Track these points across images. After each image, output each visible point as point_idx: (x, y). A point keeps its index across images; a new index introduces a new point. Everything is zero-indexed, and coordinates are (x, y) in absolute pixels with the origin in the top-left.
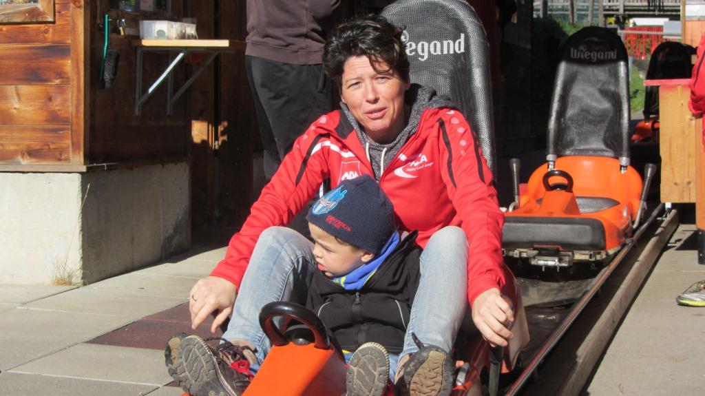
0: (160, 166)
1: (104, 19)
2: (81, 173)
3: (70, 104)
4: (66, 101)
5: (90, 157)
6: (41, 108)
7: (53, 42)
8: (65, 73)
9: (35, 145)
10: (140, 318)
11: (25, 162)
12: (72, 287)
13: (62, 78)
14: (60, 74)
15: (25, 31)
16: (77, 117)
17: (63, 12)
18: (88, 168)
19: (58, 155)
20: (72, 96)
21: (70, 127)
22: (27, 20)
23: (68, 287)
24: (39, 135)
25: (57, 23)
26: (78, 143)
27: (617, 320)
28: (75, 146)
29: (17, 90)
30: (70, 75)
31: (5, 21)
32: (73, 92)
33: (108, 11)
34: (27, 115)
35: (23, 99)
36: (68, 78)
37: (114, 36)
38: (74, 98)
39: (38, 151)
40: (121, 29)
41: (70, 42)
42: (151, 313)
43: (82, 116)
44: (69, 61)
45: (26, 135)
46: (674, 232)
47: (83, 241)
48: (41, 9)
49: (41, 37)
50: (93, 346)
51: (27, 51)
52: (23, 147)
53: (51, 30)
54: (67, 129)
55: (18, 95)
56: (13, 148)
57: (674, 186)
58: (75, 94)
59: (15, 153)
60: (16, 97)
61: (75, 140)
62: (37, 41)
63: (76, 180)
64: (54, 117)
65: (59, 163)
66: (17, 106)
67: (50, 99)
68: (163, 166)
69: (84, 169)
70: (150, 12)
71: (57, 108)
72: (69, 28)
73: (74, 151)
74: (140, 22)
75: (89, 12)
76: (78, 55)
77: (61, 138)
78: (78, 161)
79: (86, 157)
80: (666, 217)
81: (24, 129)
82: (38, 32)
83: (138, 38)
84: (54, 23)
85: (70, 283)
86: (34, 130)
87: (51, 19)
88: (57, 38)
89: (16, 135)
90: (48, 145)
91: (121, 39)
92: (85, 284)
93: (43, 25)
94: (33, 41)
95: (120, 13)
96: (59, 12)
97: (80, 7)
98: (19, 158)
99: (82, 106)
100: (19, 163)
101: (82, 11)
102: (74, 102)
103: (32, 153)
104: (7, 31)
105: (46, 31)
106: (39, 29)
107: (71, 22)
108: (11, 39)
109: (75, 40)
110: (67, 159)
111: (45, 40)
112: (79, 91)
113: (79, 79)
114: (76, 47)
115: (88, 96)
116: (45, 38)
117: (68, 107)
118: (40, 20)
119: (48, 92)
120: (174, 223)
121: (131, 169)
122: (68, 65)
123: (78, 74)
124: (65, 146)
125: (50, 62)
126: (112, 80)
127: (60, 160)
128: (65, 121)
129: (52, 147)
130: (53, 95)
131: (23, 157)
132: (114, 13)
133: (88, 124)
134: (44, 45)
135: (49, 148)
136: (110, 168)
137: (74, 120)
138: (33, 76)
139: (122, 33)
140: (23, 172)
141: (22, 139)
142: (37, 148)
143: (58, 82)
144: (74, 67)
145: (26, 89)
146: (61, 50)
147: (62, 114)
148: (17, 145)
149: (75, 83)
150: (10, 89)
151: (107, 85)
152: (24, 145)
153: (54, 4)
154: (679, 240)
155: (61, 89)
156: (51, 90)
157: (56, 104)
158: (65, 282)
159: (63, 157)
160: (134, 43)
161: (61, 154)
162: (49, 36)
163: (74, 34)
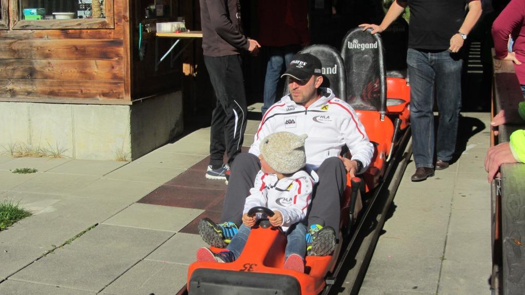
1: (139, 25)
2: (130, 105)
3: (123, 70)
4: (121, 68)
6: (108, 72)
7: (114, 38)
8: (120, 54)
9: (106, 91)
11: (101, 99)
12: (127, 163)
13: (119, 57)
14: (118, 55)
15: (99, 33)
16: (127, 77)
17: (118, 24)
18: (133, 103)
19: (118, 96)
21: (123, 82)
22: (100, 27)
24: (108, 85)
25: (116, 29)
26: (128, 90)
28: (126, 91)
29: (96, 62)
30: (123, 55)
31: (89, 27)
32: (124, 64)
33: (141, 21)
34: (102, 75)
35: (99, 67)
36: (122, 57)
37: (144, 33)
38: (125, 67)
40: (148, 29)
41: (122, 39)
43: (129, 76)
45: (101, 85)
48: (108, 22)
49: (108, 36)
51: (101, 43)
52: (100, 92)
53: (113, 33)
55: (97, 65)
56: (95, 92)
58: (126, 65)
59: (96, 94)
60: (95, 66)
61: (126, 88)
62: (106, 38)
63: (127, 109)
64: (115, 77)
65: (118, 100)
66: (96, 71)
67: (113, 68)
69: (131, 103)
71: (117, 72)
72: (122, 32)
73: (126, 94)
74: (156, 24)
75: (132, 23)
76: (127, 45)
77: (119, 87)
78: (128, 100)
79: (132, 97)
82: (106, 33)
83: (155, 32)
84: (114, 29)
85: (126, 161)
86: (105, 83)
87: (113, 27)
88: (116, 37)
89: (96, 85)
90: (112, 91)
91: (148, 35)
92: (133, 160)
93: (109, 30)
94: (103, 38)
96: (117, 23)
97: (127, 21)
98: (98, 97)
99: (130, 71)
100: (98, 100)
101: (128, 23)
102: (125, 70)
103: (104, 95)
104: (91, 33)
105: (110, 33)
107: (123, 29)
108: (92, 37)
109: (125, 38)
110: (122, 98)
111: (109, 38)
112: (127, 63)
113: (127, 58)
114: (126, 41)
116: (110, 36)
117: (122, 72)
118: (107, 27)
119: (112, 64)
120: (175, 122)
122: (121, 50)
123: (127, 55)
124: (121, 91)
125: (112, 49)
126: (144, 56)
127: (119, 98)
128: (121, 79)
129: (114, 91)
130: (114, 65)
131: (100, 96)
134: (110, 40)
136: (143, 101)
137: (126, 79)
138: (104, 56)
139: (148, 32)
140: (100, 104)
141: (99, 87)
142: (107, 92)
143: (117, 59)
144: (124, 51)
145: (100, 62)
146: (117, 43)
147: (119, 75)
148: (97, 90)
149: (126, 60)
150: (93, 62)
151: (141, 59)
152: (100, 90)
153: (114, 19)
155: (118, 62)
157: (116, 70)
158: (124, 160)
159: (120, 97)
160: (153, 35)
161: (119, 95)
162: (112, 35)
163: (125, 35)
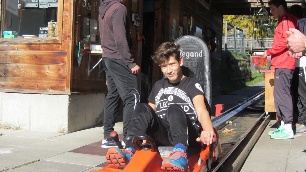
0: (95, 94)
1: (79, 43)
2: (69, 95)
3: (66, 72)
4: (65, 70)
5: (72, 90)
6: (56, 73)
7: (61, 51)
8: (65, 61)
9: (54, 85)
10: (87, 144)
11: (50, 91)
12: (64, 134)
13: (63, 63)
14: (63, 61)
15: (52, 47)
16: (68, 76)
17: (65, 41)
18: (71, 93)
19: (61, 89)
20: (67, 69)
22: (53, 43)
23: (63, 134)
24: (55, 82)
25: (63, 44)
26: (68, 85)
27: (250, 150)
28: (67, 86)
29: (48, 66)
30: (66, 62)
31: (45, 43)
32: (67, 68)
33: (80, 41)
34: (51, 75)
35: (50, 69)
36: (66, 63)
37: (82, 49)
39: (54, 87)
40: (84, 47)
41: (67, 51)
42: (91, 143)
43: (70, 76)
44: (66, 57)
45: (51, 82)
46: (269, 122)
47: (69, 118)
48: (58, 40)
50: (72, 153)
51: (52, 53)
53: (60, 46)
54: (65, 80)
56: (46, 86)
57: (269, 106)
58: (68, 68)
59: (47, 88)
60: (48, 69)
61: (67, 84)
62: (56, 50)
63: (67, 97)
64: (60, 76)
65: (61, 92)
66: (48, 72)
67: (59, 70)
68: (96, 94)
69: (70, 94)
70: (94, 42)
71: (62, 73)
72: (67, 46)
73: (67, 88)
74: (91, 45)
75: (73, 41)
76: (69, 55)
77: (62, 83)
78: (68, 91)
80: (266, 117)
81: (50, 80)
82: (56, 47)
83: (90, 50)
84: (62, 44)
85: (64, 132)
86: (54, 80)
87: (60, 43)
88: (62, 49)
89: (47, 81)
90: (58, 85)
91: (84, 51)
92: (69, 133)
93: (58, 45)
94: (54, 50)
95: (84, 42)
96: (63, 41)
97: (71, 39)
98: (48, 89)
99: (70, 72)
100: (48, 91)
101: (71, 40)
102: (68, 71)
103: (52, 88)
104: (46, 46)
105: (59, 47)
106: (56, 46)
107: (67, 44)
108: (47, 49)
109: (68, 50)
110: (64, 90)
111: (58, 50)
113: (69, 64)
114: (69, 52)
115: (72, 69)
116: (58, 49)
117: (65, 73)
118: (57, 43)
119: (59, 68)
120: (99, 114)
121: (86, 95)
122: (66, 58)
123: (69, 61)
124: (63, 86)
125: (60, 57)
126: (81, 64)
127: (62, 90)
128: (64, 77)
129: (59, 86)
130: (60, 68)
131: (49, 89)
132: (82, 41)
133: (72, 79)
135: (58, 87)
136: (78, 94)
137: (67, 77)
138: (54, 61)
139: (84, 49)
140: (49, 94)
141: (49, 83)
142: (54, 86)
143: (62, 64)
144: (68, 59)
145: (51, 66)
146: (64, 53)
147: (63, 75)
148: (48, 85)
149: (68, 65)
150: (46, 66)
151: (79, 66)
152: (50, 85)
153: (62, 38)
154: (271, 125)
155: (63, 66)
156: (60, 67)
157: (61, 72)
158: (63, 132)
159: (63, 90)
160: (88, 52)
161: (62, 89)
162: (60, 48)
163: (68, 48)
